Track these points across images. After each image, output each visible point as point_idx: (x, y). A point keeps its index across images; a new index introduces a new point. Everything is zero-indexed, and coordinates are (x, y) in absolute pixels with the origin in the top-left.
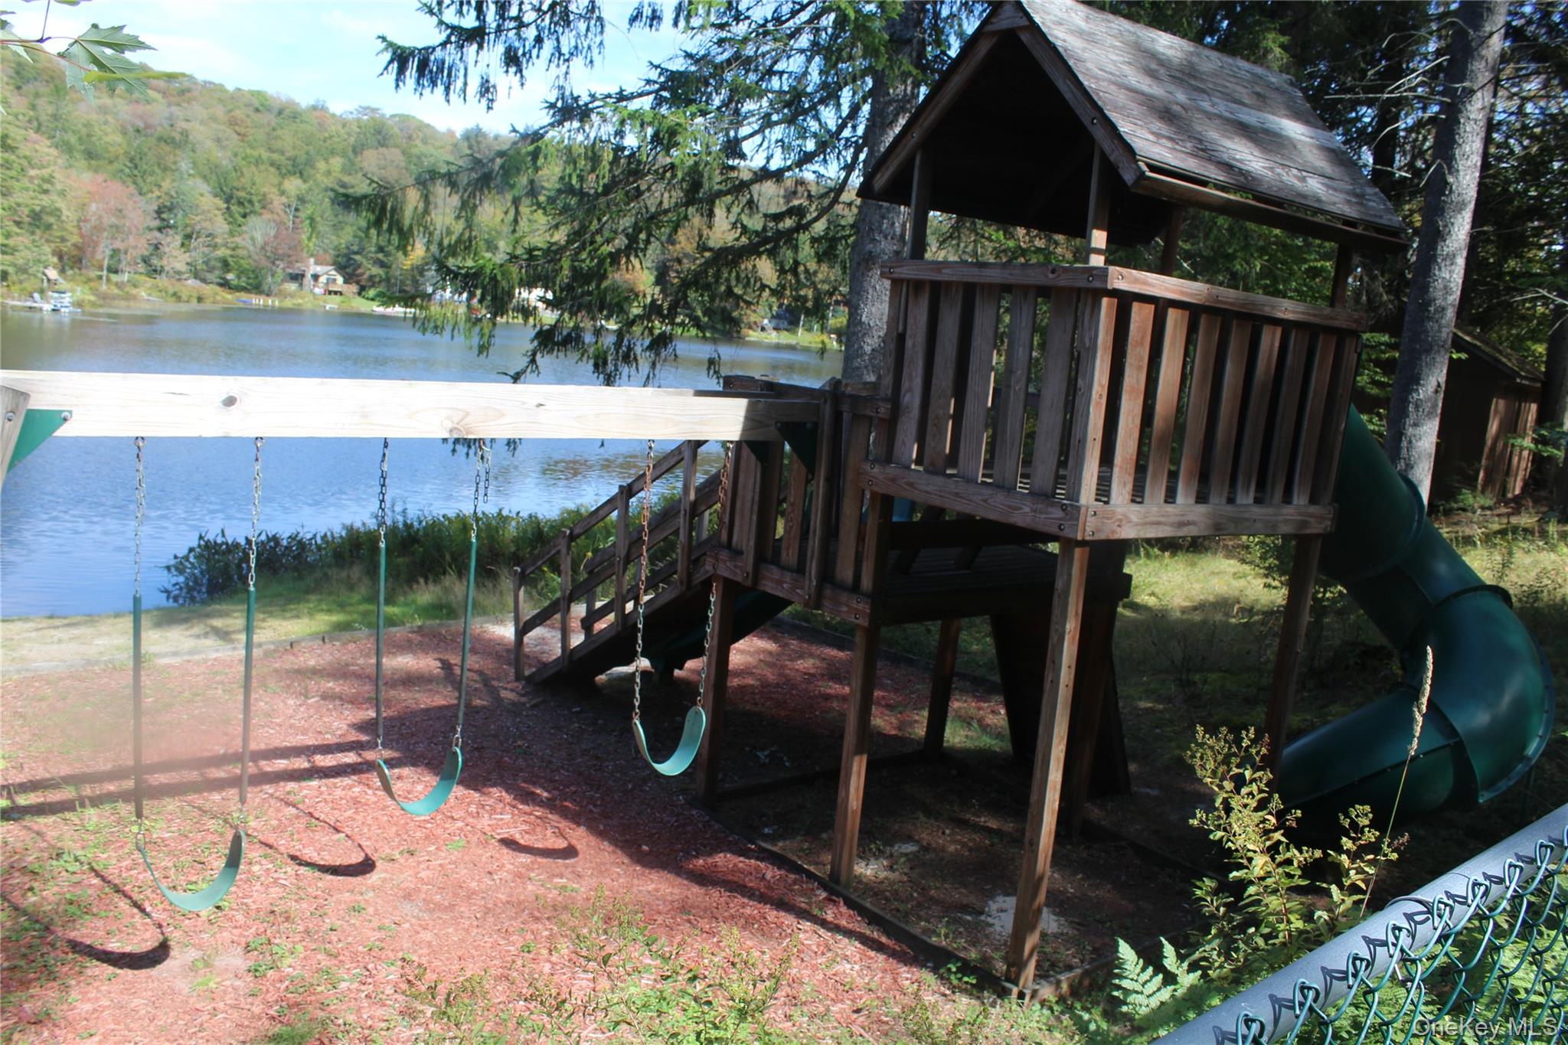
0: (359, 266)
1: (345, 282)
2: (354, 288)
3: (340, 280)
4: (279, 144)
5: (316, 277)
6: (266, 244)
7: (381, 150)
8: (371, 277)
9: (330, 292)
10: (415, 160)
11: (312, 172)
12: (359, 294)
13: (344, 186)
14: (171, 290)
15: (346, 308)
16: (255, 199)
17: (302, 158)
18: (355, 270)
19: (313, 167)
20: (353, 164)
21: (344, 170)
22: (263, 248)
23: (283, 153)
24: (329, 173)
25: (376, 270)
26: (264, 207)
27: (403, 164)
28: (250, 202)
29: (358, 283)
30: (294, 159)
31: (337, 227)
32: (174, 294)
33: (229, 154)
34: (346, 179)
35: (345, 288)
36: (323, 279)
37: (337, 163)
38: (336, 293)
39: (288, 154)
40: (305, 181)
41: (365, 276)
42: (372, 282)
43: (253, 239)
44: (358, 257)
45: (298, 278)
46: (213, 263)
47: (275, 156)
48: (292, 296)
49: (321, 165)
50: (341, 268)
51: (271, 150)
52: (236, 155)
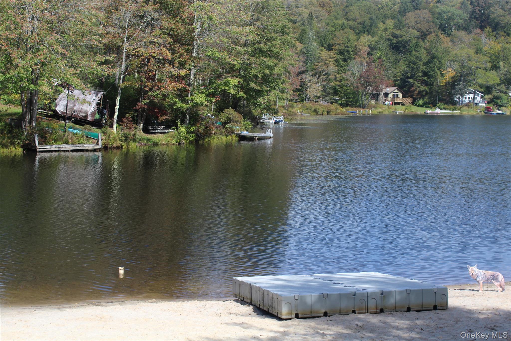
0: (412, 86)
1: (403, 96)
2: (409, 100)
3: (400, 95)
4: (351, 15)
5: (386, 95)
6: (361, 76)
7: (417, 12)
8: (420, 92)
9: (395, 104)
10: (437, 15)
11: (376, 30)
12: (413, 103)
13: (395, 36)
14: (313, 109)
15: (408, 112)
16: (350, 49)
17: (368, 22)
18: (409, 88)
19: (376, 27)
20: (400, 22)
21: (395, 27)
22: (360, 79)
23: (355, 20)
24: (386, 30)
25: (423, 88)
26: (356, 54)
27: (431, 19)
28: (348, 52)
29: (411, 97)
30: (363, 23)
31: (396, 63)
32: (315, 110)
33: (324, 24)
34: (397, 32)
35: (404, 100)
36: (390, 96)
37: (390, 23)
38: (399, 103)
39: (358, 21)
40: (373, 36)
41: (416, 92)
42: (421, 95)
43: (353, 74)
44: (411, 80)
45: (375, 96)
46: (328, 90)
47: (351, 23)
48: (375, 107)
49: (381, 26)
50: (400, 88)
51: (348, 19)
52: (328, 24)
